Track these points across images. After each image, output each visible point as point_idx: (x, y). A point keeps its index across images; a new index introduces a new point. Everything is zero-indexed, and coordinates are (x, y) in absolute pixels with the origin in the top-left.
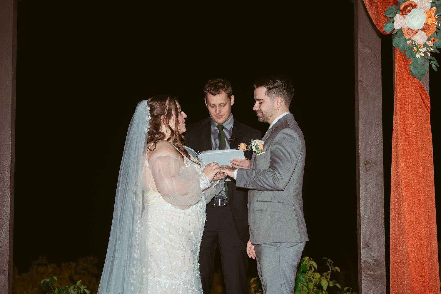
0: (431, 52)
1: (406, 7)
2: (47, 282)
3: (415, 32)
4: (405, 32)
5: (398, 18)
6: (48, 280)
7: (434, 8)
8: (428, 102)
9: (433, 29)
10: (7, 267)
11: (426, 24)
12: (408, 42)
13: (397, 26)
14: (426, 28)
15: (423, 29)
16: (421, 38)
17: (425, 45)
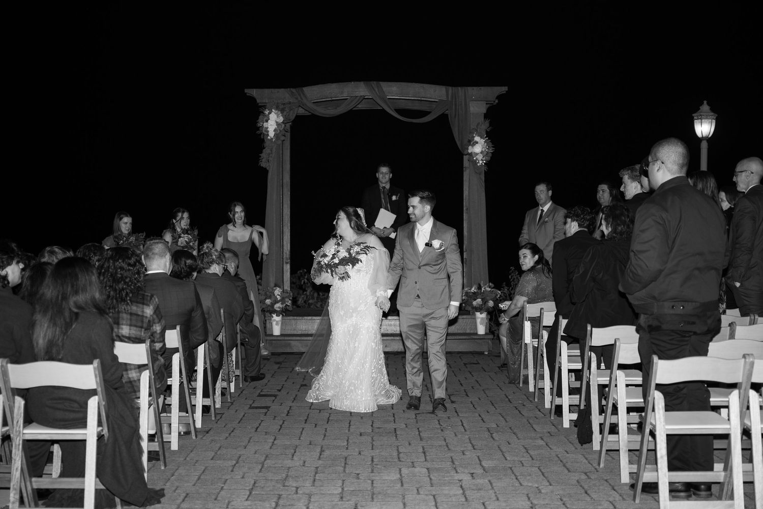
0: (485, 163)
1: (473, 143)
2: (301, 273)
3: (477, 154)
4: (473, 154)
5: (470, 147)
6: (301, 271)
7: (486, 144)
8: (483, 184)
9: (485, 153)
10: (289, 261)
11: (482, 151)
12: (475, 158)
13: (470, 151)
14: (482, 152)
15: (481, 153)
16: (480, 157)
17: (482, 160)
